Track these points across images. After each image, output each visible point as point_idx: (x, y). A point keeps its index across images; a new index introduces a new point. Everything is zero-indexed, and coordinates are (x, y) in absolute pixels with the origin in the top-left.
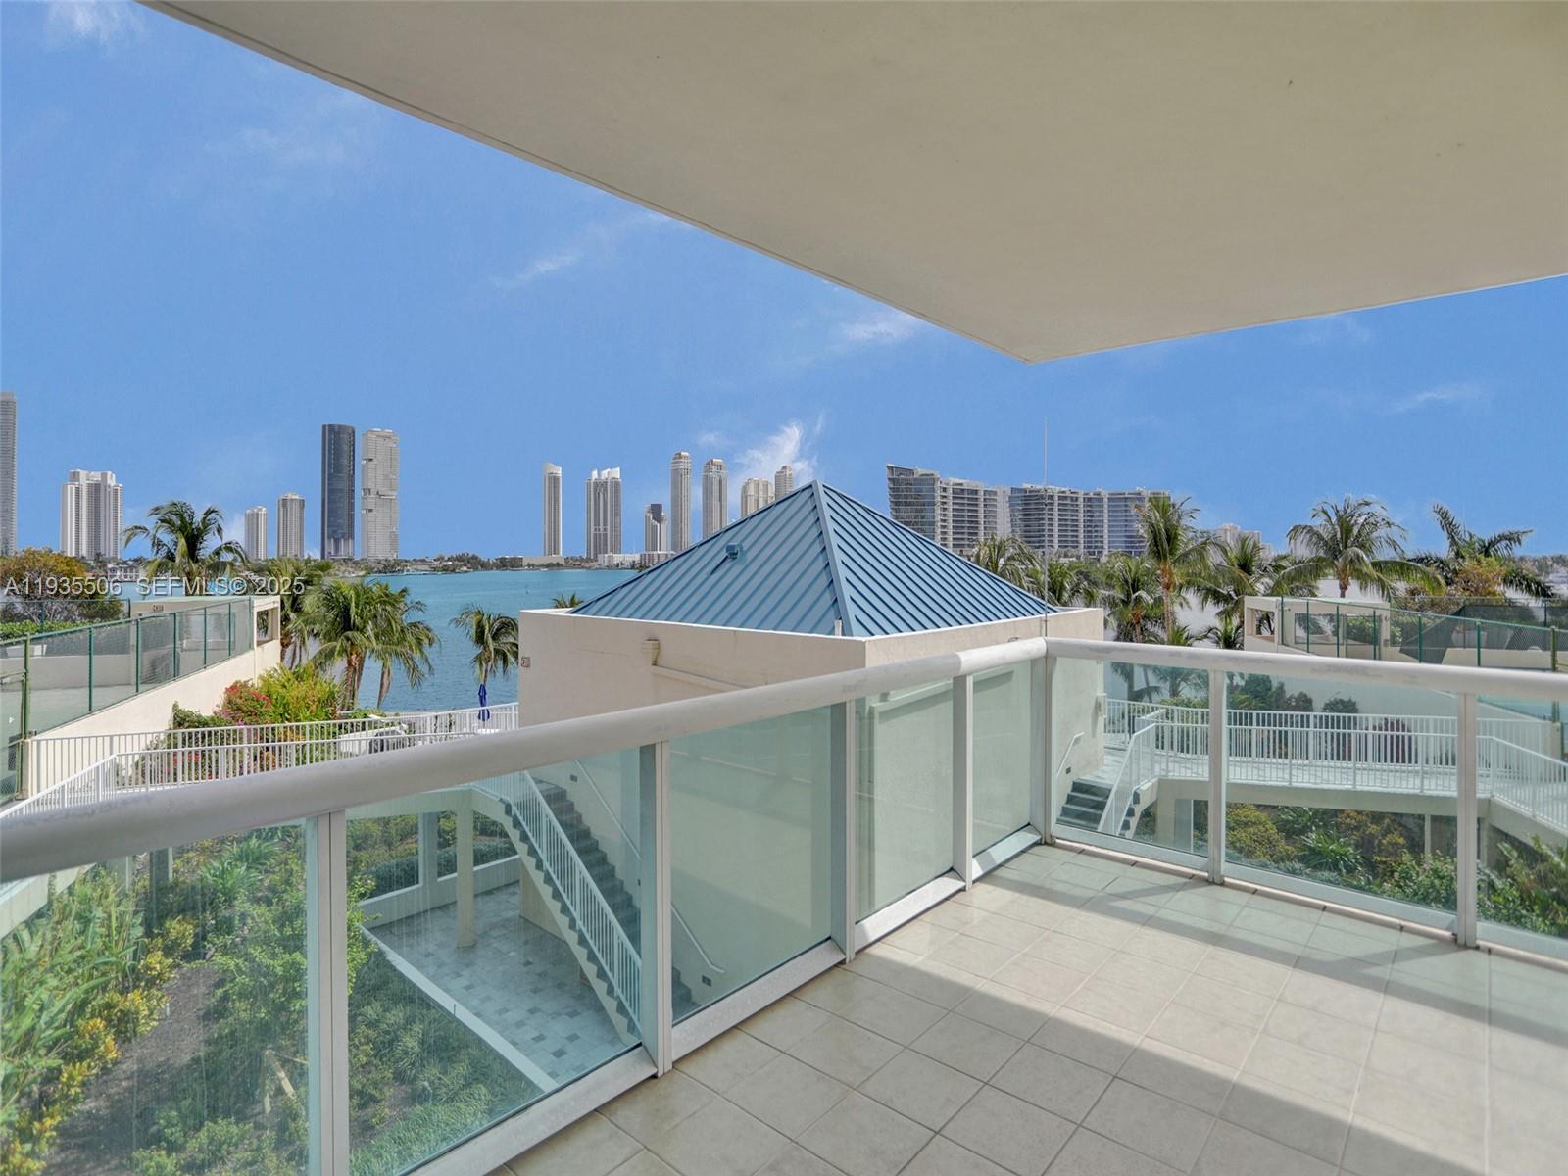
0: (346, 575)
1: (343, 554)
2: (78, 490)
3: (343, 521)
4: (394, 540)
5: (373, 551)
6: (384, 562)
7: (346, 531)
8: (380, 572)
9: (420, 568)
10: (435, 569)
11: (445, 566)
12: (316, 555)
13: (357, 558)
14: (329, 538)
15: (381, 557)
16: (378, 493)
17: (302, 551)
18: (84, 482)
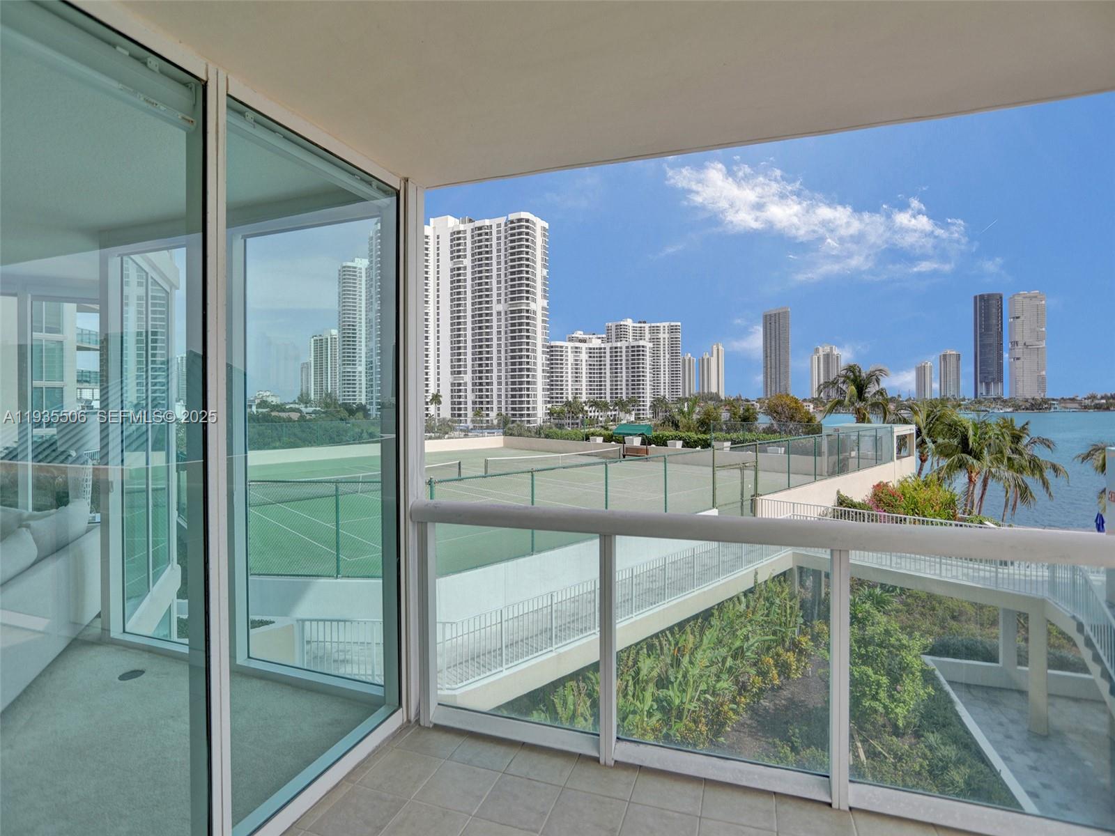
0: (996, 411)
1: (993, 394)
2: (818, 358)
3: (994, 369)
4: (1041, 382)
5: (1020, 392)
6: (1032, 401)
7: (995, 375)
8: (1027, 409)
9: (1069, 405)
10: (1086, 407)
11: (1097, 404)
12: (970, 395)
13: (1006, 397)
14: (981, 382)
15: (1028, 396)
16: (1025, 344)
17: (958, 392)
18: (821, 353)
